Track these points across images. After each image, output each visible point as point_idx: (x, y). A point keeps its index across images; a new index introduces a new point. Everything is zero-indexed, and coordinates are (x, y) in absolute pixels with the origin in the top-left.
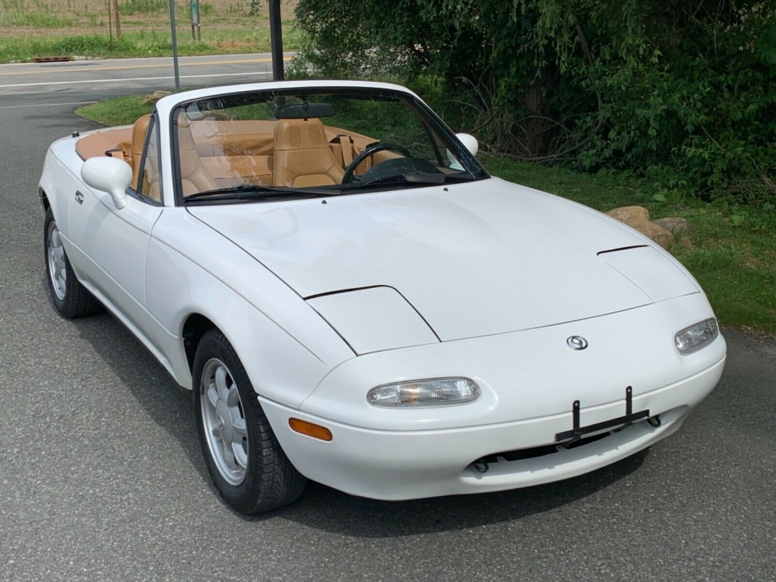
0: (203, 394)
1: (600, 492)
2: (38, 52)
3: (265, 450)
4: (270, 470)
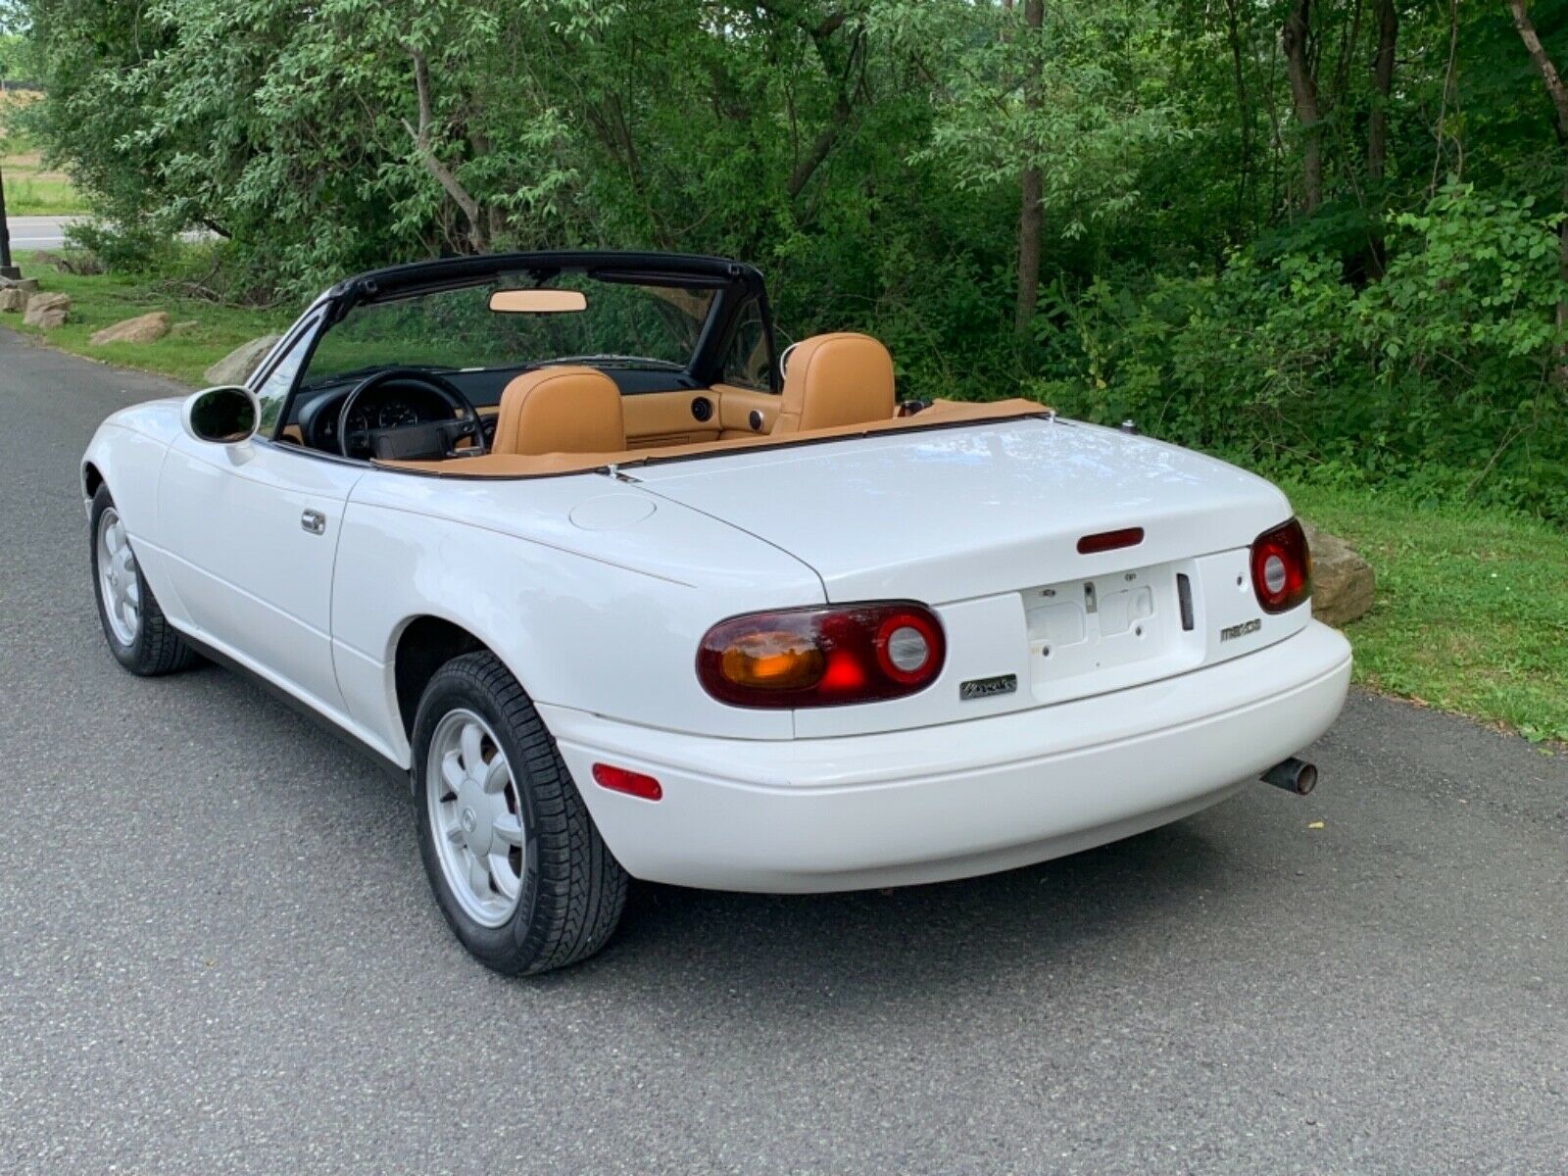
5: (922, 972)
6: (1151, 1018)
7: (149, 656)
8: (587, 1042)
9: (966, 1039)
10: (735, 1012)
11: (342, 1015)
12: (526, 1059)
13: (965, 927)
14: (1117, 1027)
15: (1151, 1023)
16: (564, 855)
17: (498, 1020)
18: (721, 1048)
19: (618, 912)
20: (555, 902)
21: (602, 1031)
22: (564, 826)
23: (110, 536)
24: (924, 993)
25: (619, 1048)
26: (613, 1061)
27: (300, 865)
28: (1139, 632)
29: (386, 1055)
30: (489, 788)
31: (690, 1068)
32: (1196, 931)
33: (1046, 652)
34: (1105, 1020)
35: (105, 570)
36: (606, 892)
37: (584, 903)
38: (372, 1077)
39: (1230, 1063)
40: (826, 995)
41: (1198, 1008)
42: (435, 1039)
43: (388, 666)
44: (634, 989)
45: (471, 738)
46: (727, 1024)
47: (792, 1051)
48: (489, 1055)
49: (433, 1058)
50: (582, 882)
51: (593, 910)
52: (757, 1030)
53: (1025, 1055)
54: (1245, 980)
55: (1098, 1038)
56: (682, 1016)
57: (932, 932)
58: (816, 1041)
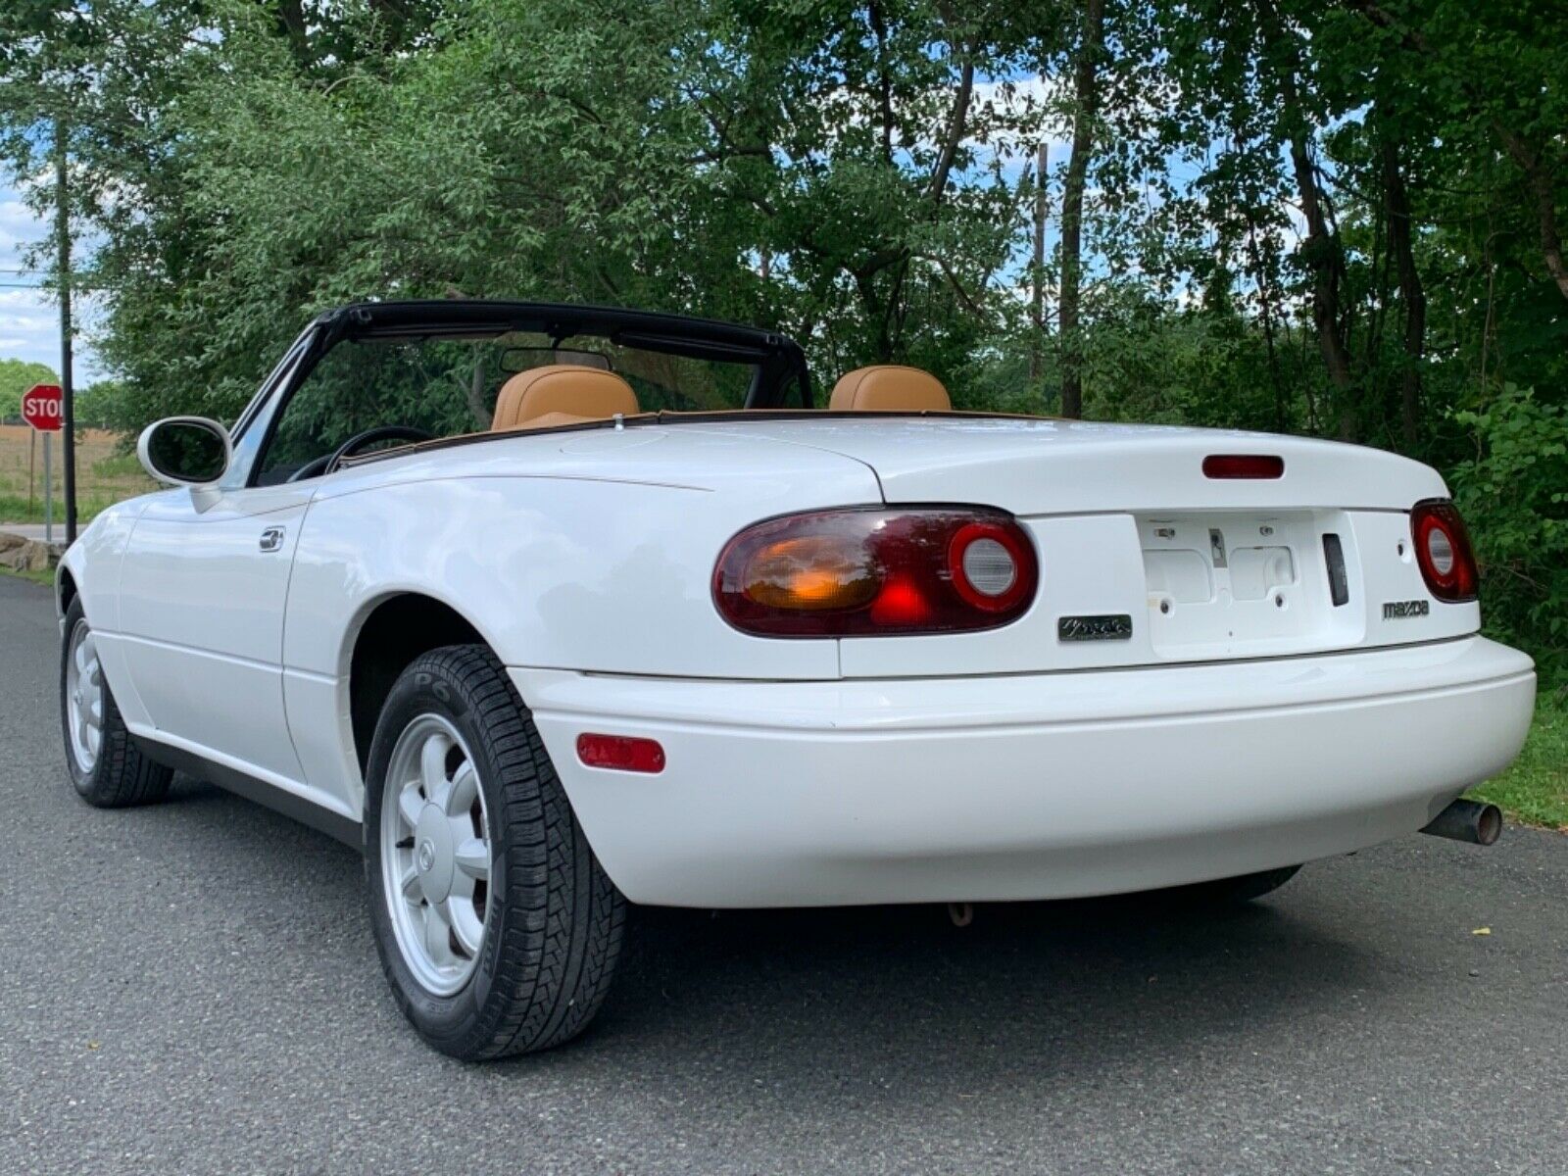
5: (1006, 1065)
6: (1316, 1113)
7: (109, 779)
8: (563, 1130)
9: (1069, 1133)
10: (760, 1102)
11: (246, 1099)
12: (479, 1145)
13: (1057, 1023)
14: (1272, 1122)
15: (1316, 1118)
16: (540, 876)
17: (448, 1106)
18: (741, 1139)
19: (609, 966)
20: (526, 940)
21: (583, 1120)
22: (542, 837)
23: (80, 653)
24: (1011, 1086)
25: (604, 1138)
26: (595, 1150)
27: (234, 960)
28: (1279, 602)
29: (293, 1140)
30: (452, 810)
31: (698, 1159)
32: (1356, 1028)
33: (1165, 608)
34: (1253, 1115)
35: (73, 693)
36: (594, 933)
37: (565, 944)
38: (269, 1162)
39: (1436, 1161)
40: (881, 1087)
41: (1377, 1102)
42: (361, 1125)
43: (341, 682)
44: (629, 1078)
45: (434, 753)
46: (749, 1114)
47: (837, 1143)
48: (430, 1142)
49: (355, 1144)
50: (563, 914)
51: (576, 957)
52: (789, 1121)
53: (1154, 1150)
54: (1433, 1075)
55: (1248, 1133)
56: (690, 1104)
57: (1016, 1026)
58: (869, 1133)
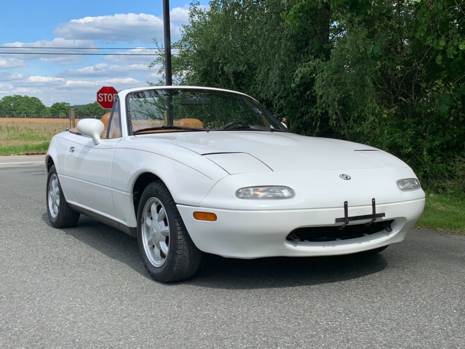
0: (143, 223)
1: (361, 278)
2: (28, 150)
3: (179, 236)
4: (182, 248)
